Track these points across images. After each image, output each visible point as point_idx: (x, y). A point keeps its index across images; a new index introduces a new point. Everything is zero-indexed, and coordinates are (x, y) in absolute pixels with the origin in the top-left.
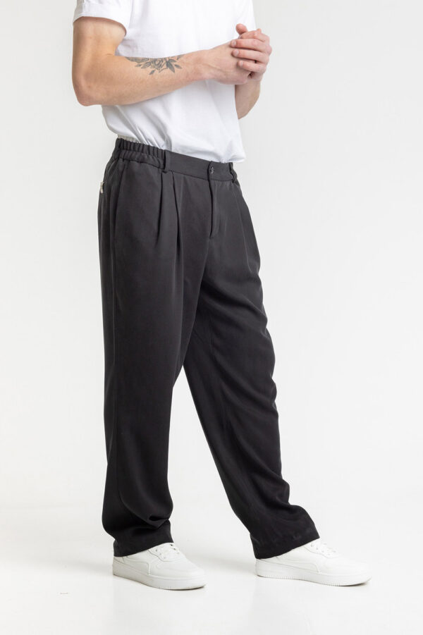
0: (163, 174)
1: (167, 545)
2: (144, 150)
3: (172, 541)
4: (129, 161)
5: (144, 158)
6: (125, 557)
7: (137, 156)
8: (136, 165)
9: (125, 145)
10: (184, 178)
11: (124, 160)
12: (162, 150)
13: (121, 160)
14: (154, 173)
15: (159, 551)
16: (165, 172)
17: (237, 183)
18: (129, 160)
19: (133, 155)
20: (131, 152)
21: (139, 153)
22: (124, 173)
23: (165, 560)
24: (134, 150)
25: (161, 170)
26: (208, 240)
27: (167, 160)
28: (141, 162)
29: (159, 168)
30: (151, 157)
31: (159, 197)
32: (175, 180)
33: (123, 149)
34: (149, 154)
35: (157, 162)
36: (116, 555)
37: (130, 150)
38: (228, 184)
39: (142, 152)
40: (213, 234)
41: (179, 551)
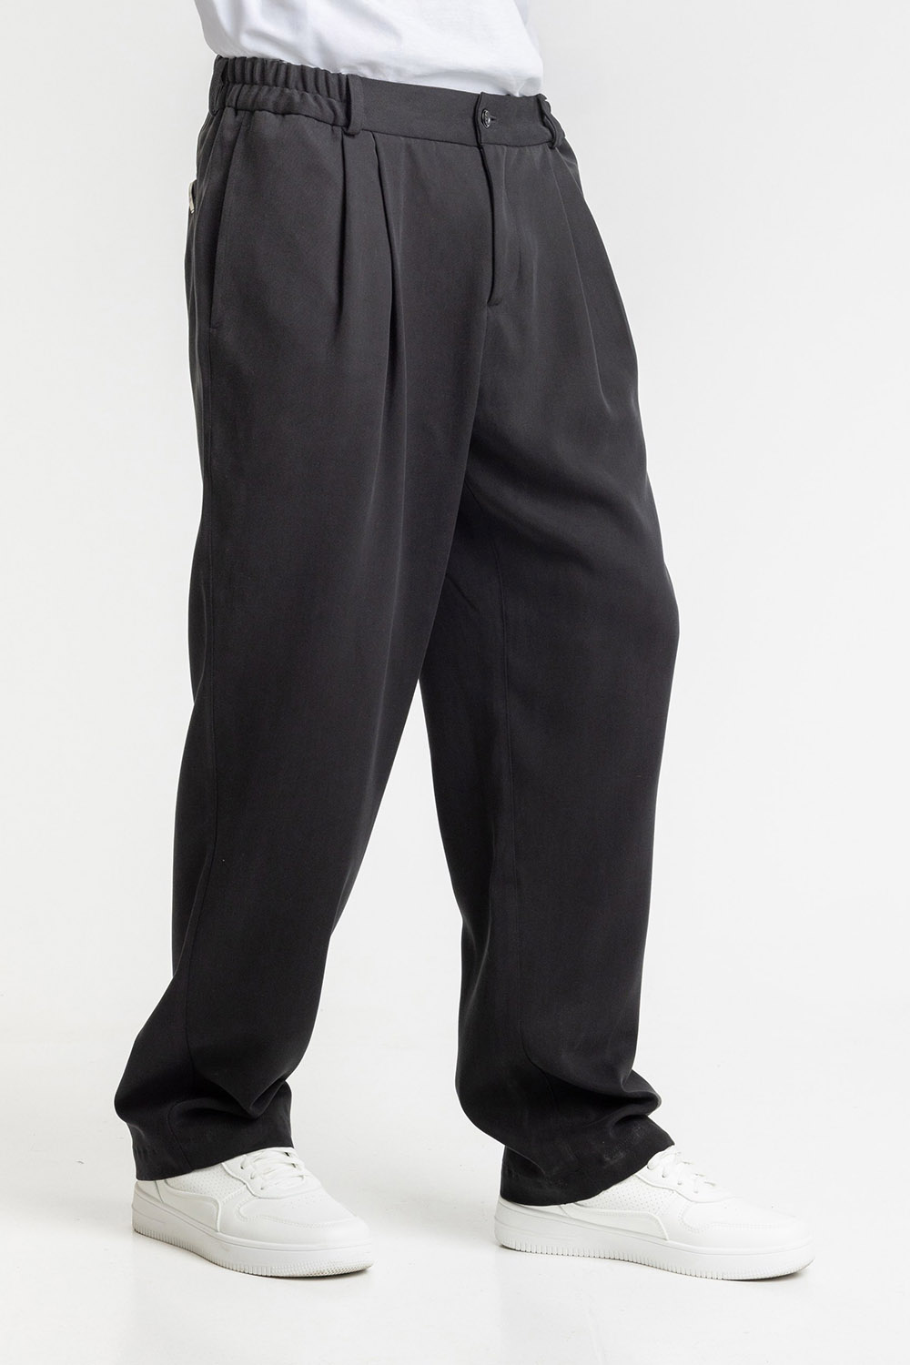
0: (347, 139)
1: (272, 1154)
2: (292, 82)
3: (290, 1145)
4: (252, 112)
5: (291, 99)
6: (161, 1182)
7: (273, 98)
8: (269, 124)
9: (238, 71)
10: (409, 147)
11: (236, 111)
12: (339, 75)
13: (229, 112)
14: (321, 139)
15: (249, 1167)
16: (352, 136)
17: (567, 150)
18: (252, 110)
19: (262, 94)
20: (256, 89)
21: (277, 91)
22: (239, 146)
23: (262, 1194)
24: (264, 81)
25: (339, 131)
26: (486, 313)
27: (353, 103)
28: (286, 111)
29: (332, 125)
30: (309, 97)
31: (338, 202)
32: (382, 154)
33: (234, 82)
34: (305, 89)
35: (327, 109)
36: (141, 1176)
37: (253, 83)
38: (536, 153)
39: (286, 84)
40: (499, 292)
41: (304, 1171)
